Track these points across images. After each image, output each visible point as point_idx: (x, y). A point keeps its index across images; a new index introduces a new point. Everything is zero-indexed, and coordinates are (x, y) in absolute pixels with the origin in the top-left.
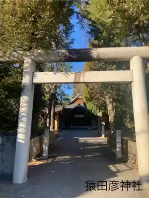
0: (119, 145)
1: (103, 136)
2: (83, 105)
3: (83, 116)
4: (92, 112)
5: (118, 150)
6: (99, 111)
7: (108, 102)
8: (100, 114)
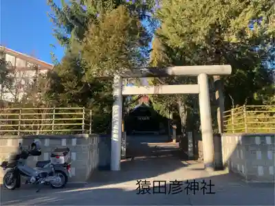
0: (190, 146)
1: (174, 141)
2: (147, 105)
3: (148, 118)
4: (160, 113)
5: (189, 150)
6: (170, 113)
7: (180, 105)
8: (170, 116)
